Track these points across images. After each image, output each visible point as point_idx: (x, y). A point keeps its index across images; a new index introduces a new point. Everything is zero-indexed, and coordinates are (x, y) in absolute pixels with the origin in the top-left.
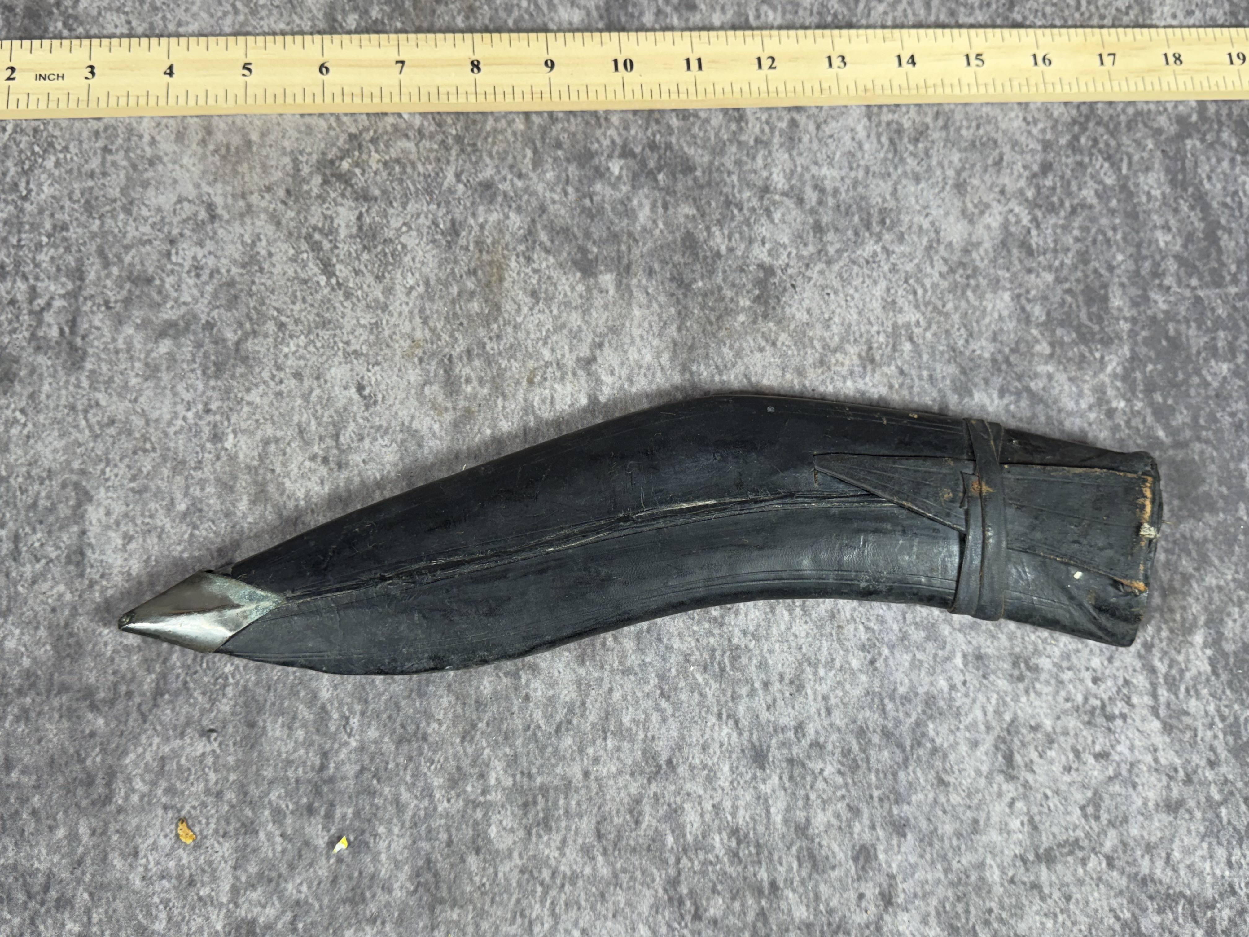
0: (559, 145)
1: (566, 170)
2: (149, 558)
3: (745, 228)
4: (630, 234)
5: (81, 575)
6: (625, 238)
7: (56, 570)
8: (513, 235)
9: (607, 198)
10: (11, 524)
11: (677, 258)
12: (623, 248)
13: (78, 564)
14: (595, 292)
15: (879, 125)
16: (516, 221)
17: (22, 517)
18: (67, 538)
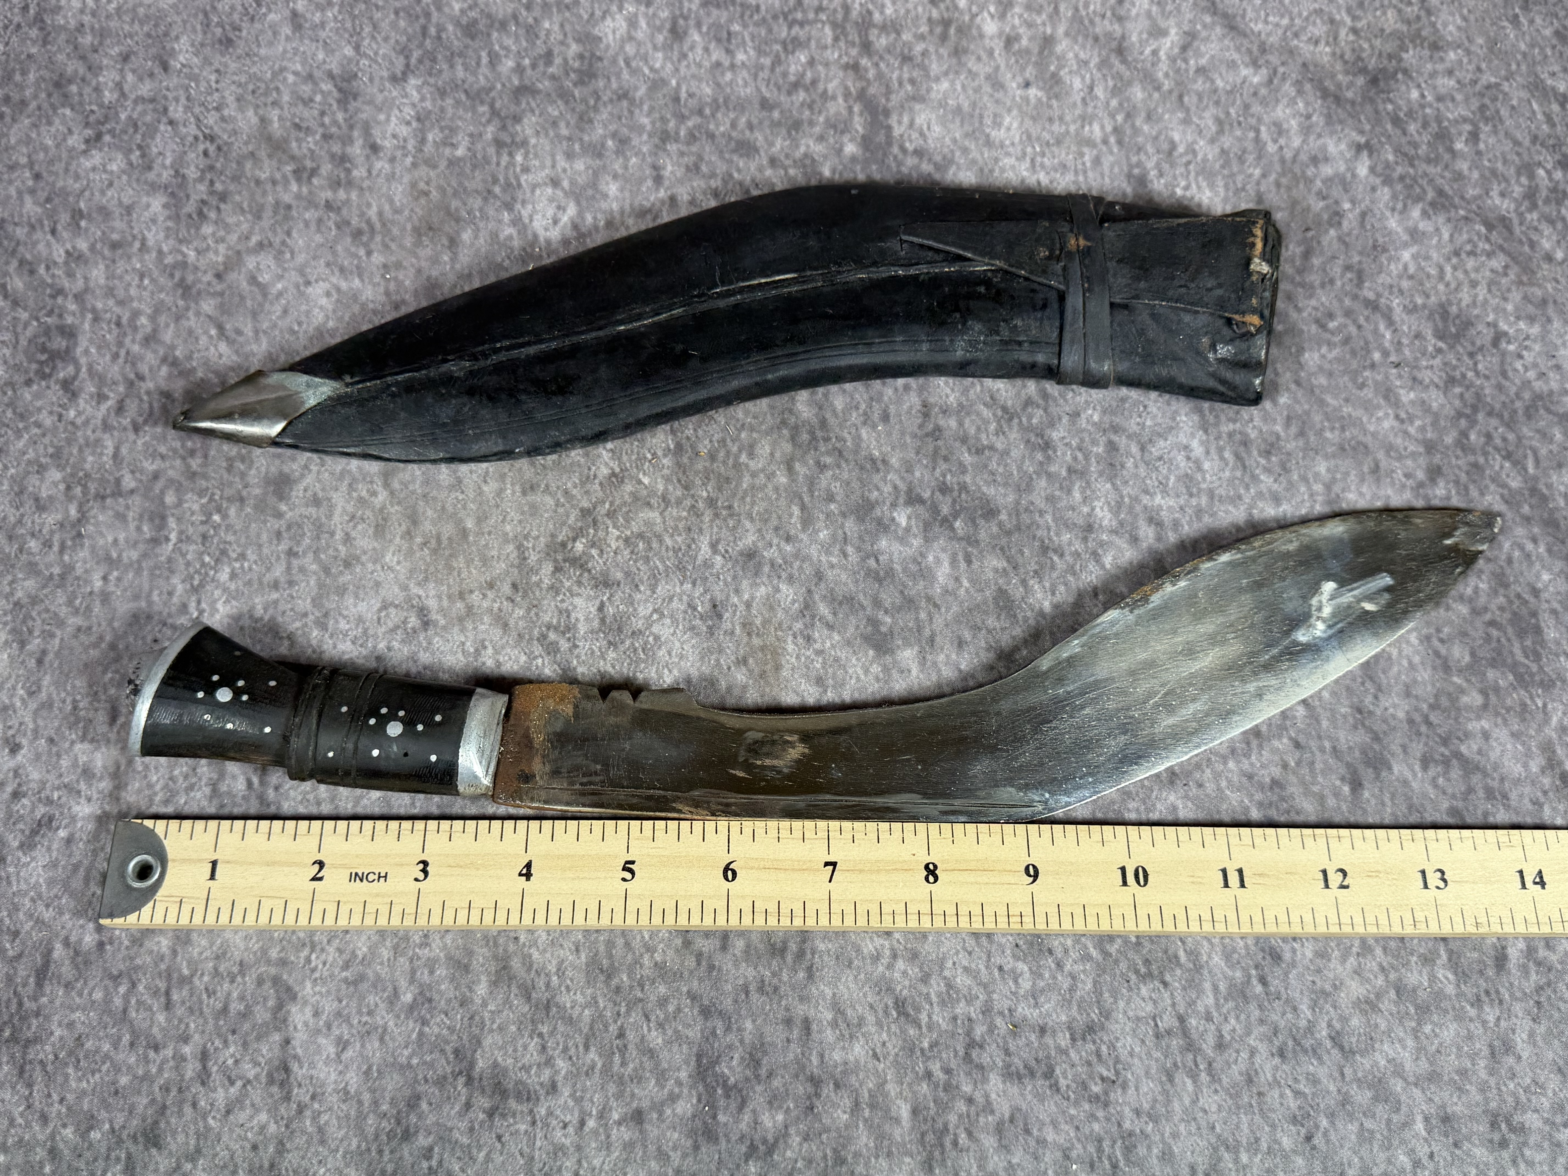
0: (831, 498)
1: (842, 526)
2: (370, 1068)
3: (1070, 578)
4: (929, 599)
5: (287, 1098)
6: (923, 604)
7: (256, 1094)
8: (786, 611)
9: (896, 556)
10: (197, 1037)
11: (991, 622)
12: (923, 615)
13: (282, 1084)
14: (895, 674)
15: (1219, 438)
16: (788, 593)
17: (210, 1026)
18: (268, 1050)
